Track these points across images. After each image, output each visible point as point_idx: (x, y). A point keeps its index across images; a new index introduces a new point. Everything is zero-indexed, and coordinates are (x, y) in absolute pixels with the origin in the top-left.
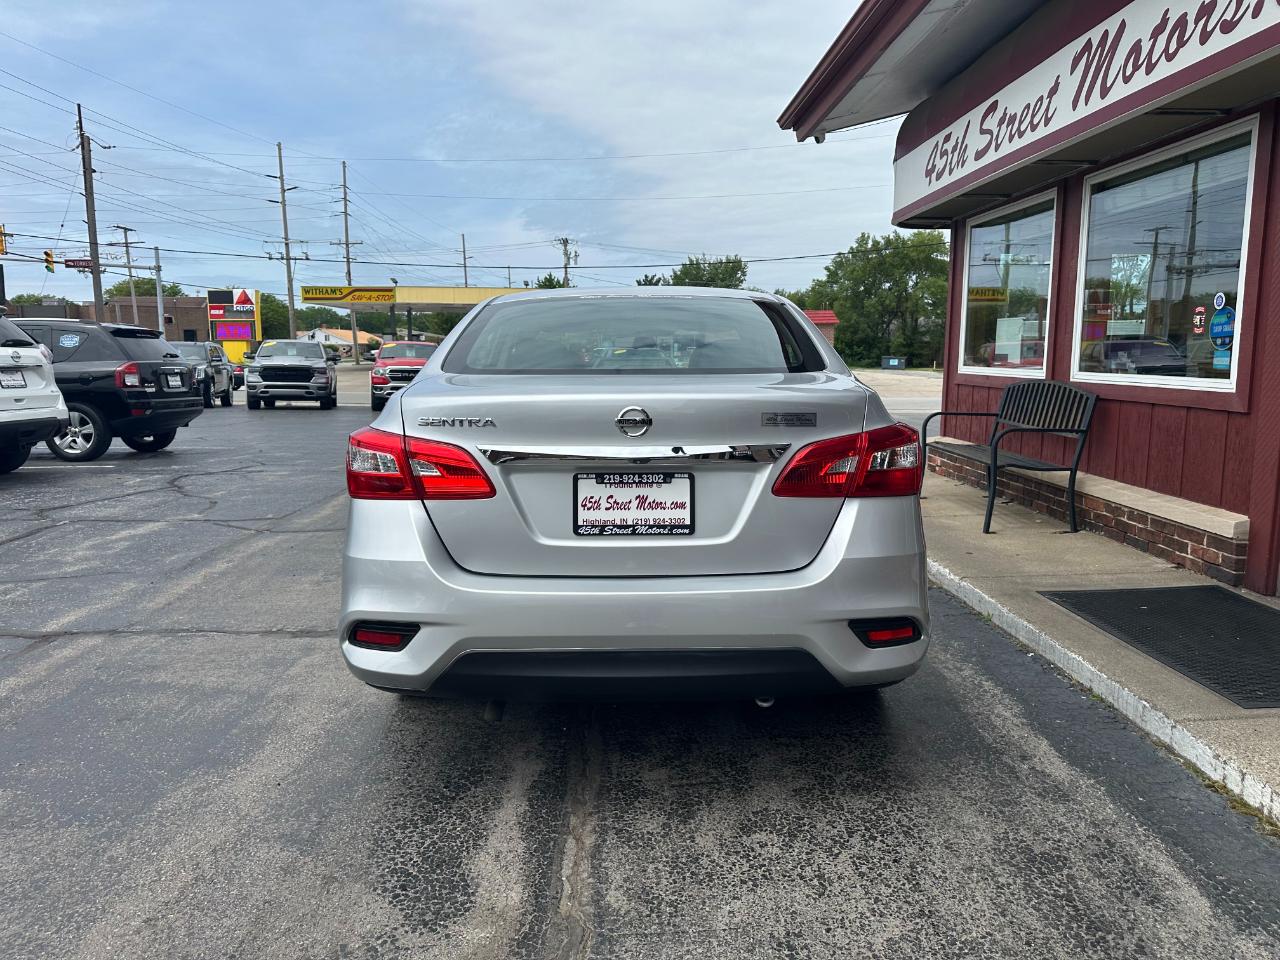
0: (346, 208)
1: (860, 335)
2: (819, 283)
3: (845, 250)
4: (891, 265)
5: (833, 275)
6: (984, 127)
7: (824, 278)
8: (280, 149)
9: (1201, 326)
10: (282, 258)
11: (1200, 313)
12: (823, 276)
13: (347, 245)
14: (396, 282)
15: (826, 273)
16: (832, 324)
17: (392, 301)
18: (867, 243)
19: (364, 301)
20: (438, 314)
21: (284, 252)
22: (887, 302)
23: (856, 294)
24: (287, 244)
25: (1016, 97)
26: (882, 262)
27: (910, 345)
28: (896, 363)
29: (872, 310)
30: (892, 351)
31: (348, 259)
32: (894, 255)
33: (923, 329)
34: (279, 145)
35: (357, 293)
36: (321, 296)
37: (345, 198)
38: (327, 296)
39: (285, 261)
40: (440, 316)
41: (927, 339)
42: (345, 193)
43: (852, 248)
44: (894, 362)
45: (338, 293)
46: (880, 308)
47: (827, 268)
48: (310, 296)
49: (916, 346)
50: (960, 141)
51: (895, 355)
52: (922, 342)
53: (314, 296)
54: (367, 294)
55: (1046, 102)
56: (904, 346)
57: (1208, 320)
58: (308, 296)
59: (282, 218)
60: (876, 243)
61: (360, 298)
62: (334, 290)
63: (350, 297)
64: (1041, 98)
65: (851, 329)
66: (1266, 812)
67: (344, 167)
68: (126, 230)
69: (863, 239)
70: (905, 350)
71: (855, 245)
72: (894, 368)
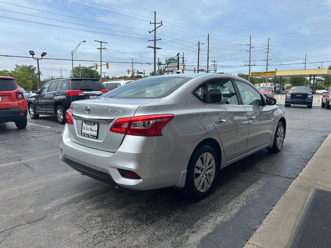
0: (268, 51)
8: (250, 38)
10: (248, 66)
13: (267, 61)
14: (277, 70)
17: (275, 75)
19: (267, 75)
20: (292, 78)
21: (249, 64)
24: (250, 62)
31: (267, 64)
34: (250, 36)
35: (265, 74)
36: (256, 75)
37: (268, 48)
38: (257, 75)
39: (249, 66)
40: (292, 79)
42: (268, 47)
45: (260, 73)
48: (253, 75)
53: (254, 75)
54: (268, 74)
58: (252, 75)
59: (249, 55)
61: (266, 75)
62: (259, 73)
63: (263, 74)
67: (269, 40)
68: (214, 62)
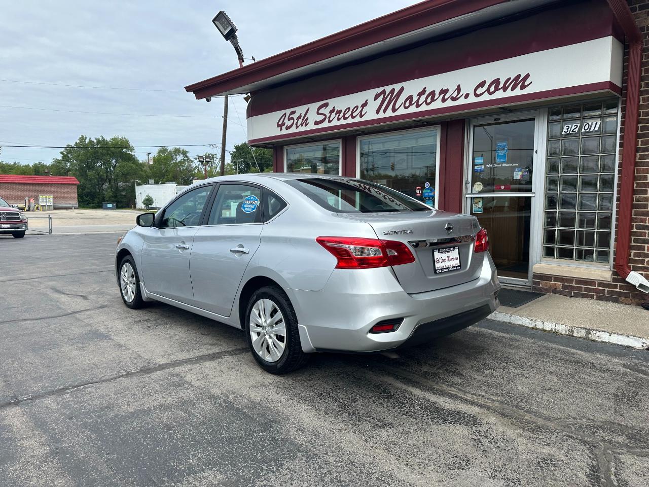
1: (87, 190)
2: (57, 161)
3: (73, 144)
4: (101, 154)
5: (66, 158)
6: (319, 112)
7: (60, 158)
9: (419, 193)
11: (418, 189)
12: (60, 157)
15: (61, 155)
16: (75, 184)
18: (85, 141)
22: (101, 173)
23: (81, 168)
25: (341, 103)
26: (96, 152)
27: (116, 197)
28: (111, 206)
29: (93, 177)
30: (106, 199)
32: (102, 148)
33: (121, 188)
41: (123, 193)
43: (76, 143)
44: (110, 206)
46: (97, 176)
47: (61, 153)
49: (119, 197)
50: (303, 115)
51: (109, 201)
52: (121, 195)
55: (360, 109)
56: (113, 197)
57: (422, 191)
60: (91, 141)
64: (357, 107)
65: (82, 187)
66: (553, 330)
69: (82, 139)
70: (113, 199)
71: (78, 141)
72: (110, 208)
